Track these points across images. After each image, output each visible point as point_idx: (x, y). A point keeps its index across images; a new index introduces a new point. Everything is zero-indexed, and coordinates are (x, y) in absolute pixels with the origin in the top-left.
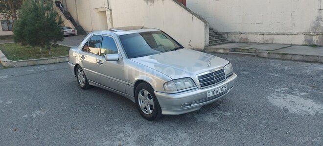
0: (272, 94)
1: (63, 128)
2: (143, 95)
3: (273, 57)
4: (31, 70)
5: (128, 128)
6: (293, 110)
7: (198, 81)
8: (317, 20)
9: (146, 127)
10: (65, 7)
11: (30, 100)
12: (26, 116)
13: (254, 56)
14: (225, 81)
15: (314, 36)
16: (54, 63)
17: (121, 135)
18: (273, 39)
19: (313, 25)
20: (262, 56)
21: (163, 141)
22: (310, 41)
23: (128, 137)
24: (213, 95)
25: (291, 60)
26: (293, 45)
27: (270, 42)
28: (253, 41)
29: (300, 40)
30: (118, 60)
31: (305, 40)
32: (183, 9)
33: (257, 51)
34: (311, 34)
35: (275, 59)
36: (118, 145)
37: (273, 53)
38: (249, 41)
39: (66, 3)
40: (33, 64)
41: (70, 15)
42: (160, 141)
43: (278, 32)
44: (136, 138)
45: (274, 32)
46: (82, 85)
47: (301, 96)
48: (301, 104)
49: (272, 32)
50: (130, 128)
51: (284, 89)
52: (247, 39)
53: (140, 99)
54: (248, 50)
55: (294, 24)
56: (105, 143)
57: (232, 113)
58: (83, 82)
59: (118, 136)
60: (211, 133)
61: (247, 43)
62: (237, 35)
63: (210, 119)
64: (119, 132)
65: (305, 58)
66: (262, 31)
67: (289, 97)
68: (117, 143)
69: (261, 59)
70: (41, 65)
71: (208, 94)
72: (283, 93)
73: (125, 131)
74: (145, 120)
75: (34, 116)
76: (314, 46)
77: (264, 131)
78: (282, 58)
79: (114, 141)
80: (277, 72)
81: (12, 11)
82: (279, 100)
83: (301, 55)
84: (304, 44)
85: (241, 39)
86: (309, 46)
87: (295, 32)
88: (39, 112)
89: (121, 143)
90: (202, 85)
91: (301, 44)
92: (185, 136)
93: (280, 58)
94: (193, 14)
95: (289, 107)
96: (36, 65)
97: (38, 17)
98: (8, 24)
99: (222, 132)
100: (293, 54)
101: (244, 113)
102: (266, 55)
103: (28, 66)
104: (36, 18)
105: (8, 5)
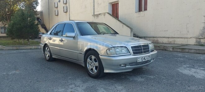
0: (181, 68)
1: (30, 81)
2: (91, 59)
3: (176, 51)
4: (15, 52)
5: (78, 82)
6: (198, 76)
7: (131, 49)
8: (203, 29)
9: (92, 82)
10: (42, 21)
11: (10, 65)
12: (5, 73)
13: (163, 50)
14: (149, 53)
15: (202, 39)
16: (31, 49)
17: (73, 86)
18: (175, 41)
19: (201, 32)
20: (168, 50)
21: (105, 90)
22: (199, 42)
23: (78, 87)
24: (142, 61)
25: (188, 52)
26: (188, 45)
27: (173, 42)
28: (162, 42)
29: (192, 42)
30: (74, 37)
31: (196, 42)
32: (117, 20)
33: (165, 47)
34: (200, 38)
35: (177, 52)
36: (70, 91)
37: (176, 48)
38: (159, 42)
39: (43, 19)
40: (16, 49)
41: (45, 26)
42: (103, 90)
43: (178, 36)
44: (84, 88)
45: (176, 36)
46: (48, 58)
47: (201, 70)
48: (203, 73)
49: (174, 36)
50: (80, 82)
51: (188, 66)
52: (157, 41)
53: (88, 63)
54: (159, 46)
55: (188, 31)
56: (60, 90)
57: (154, 77)
58: (48, 56)
59: (71, 86)
60: (141, 87)
61: (158, 43)
62: (151, 38)
63: (139, 79)
64: (71, 84)
65: (198, 51)
66: (168, 36)
67: (193, 70)
68: (70, 90)
69: (168, 52)
70: (21, 49)
71: (138, 59)
72: (189, 68)
73: (76, 84)
74: (91, 78)
75: (10, 74)
76: (202, 45)
77: (180, 87)
78: (182, 51)
79: (67, 89)
80: (181, 58)
81: (9, 21)
82: (186, 71)
83: (195, 49)
84: (195, 44)
85: (154, 41)
86: (199, 45)
87: (189, 36)
88: (14, 72)
89: (73, 90)
90: (134, 53)
91: (194, 44)
92: (121, 88)
93: (181, 51)
94: (123, 24)
95: (194, 74)
96: (18, 49)
97: (23, 19)
98: (5, 29)
99: (149, 87)
100: (190, 49)
101: (163, 77)
102: (171, 49)
103: (13, 50)
104: (22, 20)
105: (6, 17)
